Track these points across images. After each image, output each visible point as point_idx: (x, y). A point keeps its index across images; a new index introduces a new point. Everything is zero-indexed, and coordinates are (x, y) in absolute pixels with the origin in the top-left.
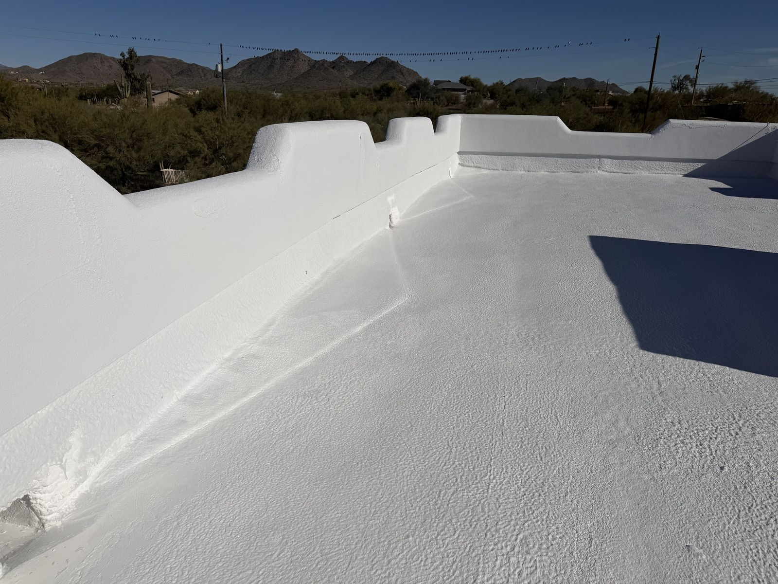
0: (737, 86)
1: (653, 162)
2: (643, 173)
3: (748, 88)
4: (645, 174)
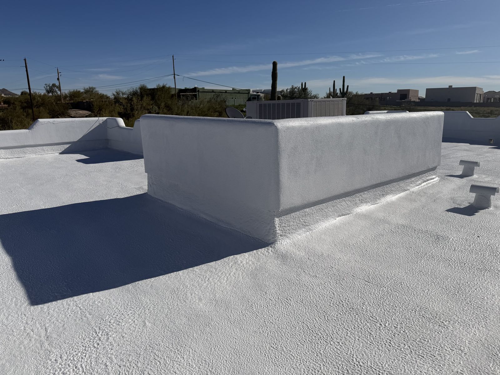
0: (85, 90)
1: (36, 148)
2: (32, 156)
3: (92, 91)
4: (33, 156)
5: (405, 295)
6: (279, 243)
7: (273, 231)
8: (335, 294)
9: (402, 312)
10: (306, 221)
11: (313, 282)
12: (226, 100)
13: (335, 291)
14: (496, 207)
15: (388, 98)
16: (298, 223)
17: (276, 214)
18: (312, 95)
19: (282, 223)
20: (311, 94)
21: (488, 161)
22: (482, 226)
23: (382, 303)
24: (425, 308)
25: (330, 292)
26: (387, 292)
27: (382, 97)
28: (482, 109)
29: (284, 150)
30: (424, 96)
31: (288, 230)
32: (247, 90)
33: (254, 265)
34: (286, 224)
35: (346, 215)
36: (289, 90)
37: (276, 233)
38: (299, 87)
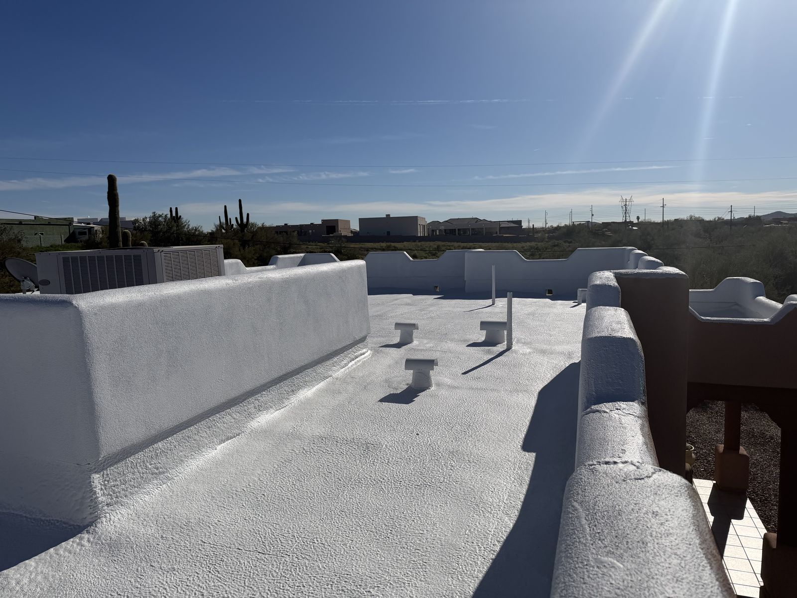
5: (318, 560)
6: (104, 519)
7: (89, 500)
8: (205, 594)
9: (312, 593)
10: (159, 465)
11: (167, 582)
12: (20, 237)
13: (205, 588)
14: (438, 385)
15: (310, 231)
16: (143, 473)
17: (93, 468)
18: (190, 227)
19: (108, 481)
20: (189, 225)
21: (432, 318)
22: (422, 417)
23: (283, 586)
24: (346, 575)
25: (197, 592)
26: (290, 564)
27: (302, 230)
28: (426, 244)
29: (98, 348)
30: (358, 229)
31: (123, 490)
32: (65, 219)
33: (48, 580)
34: (118, 479)
35: (234, 437)
36: (148, 220)
37: (96, 503)
38: (166, 215)
